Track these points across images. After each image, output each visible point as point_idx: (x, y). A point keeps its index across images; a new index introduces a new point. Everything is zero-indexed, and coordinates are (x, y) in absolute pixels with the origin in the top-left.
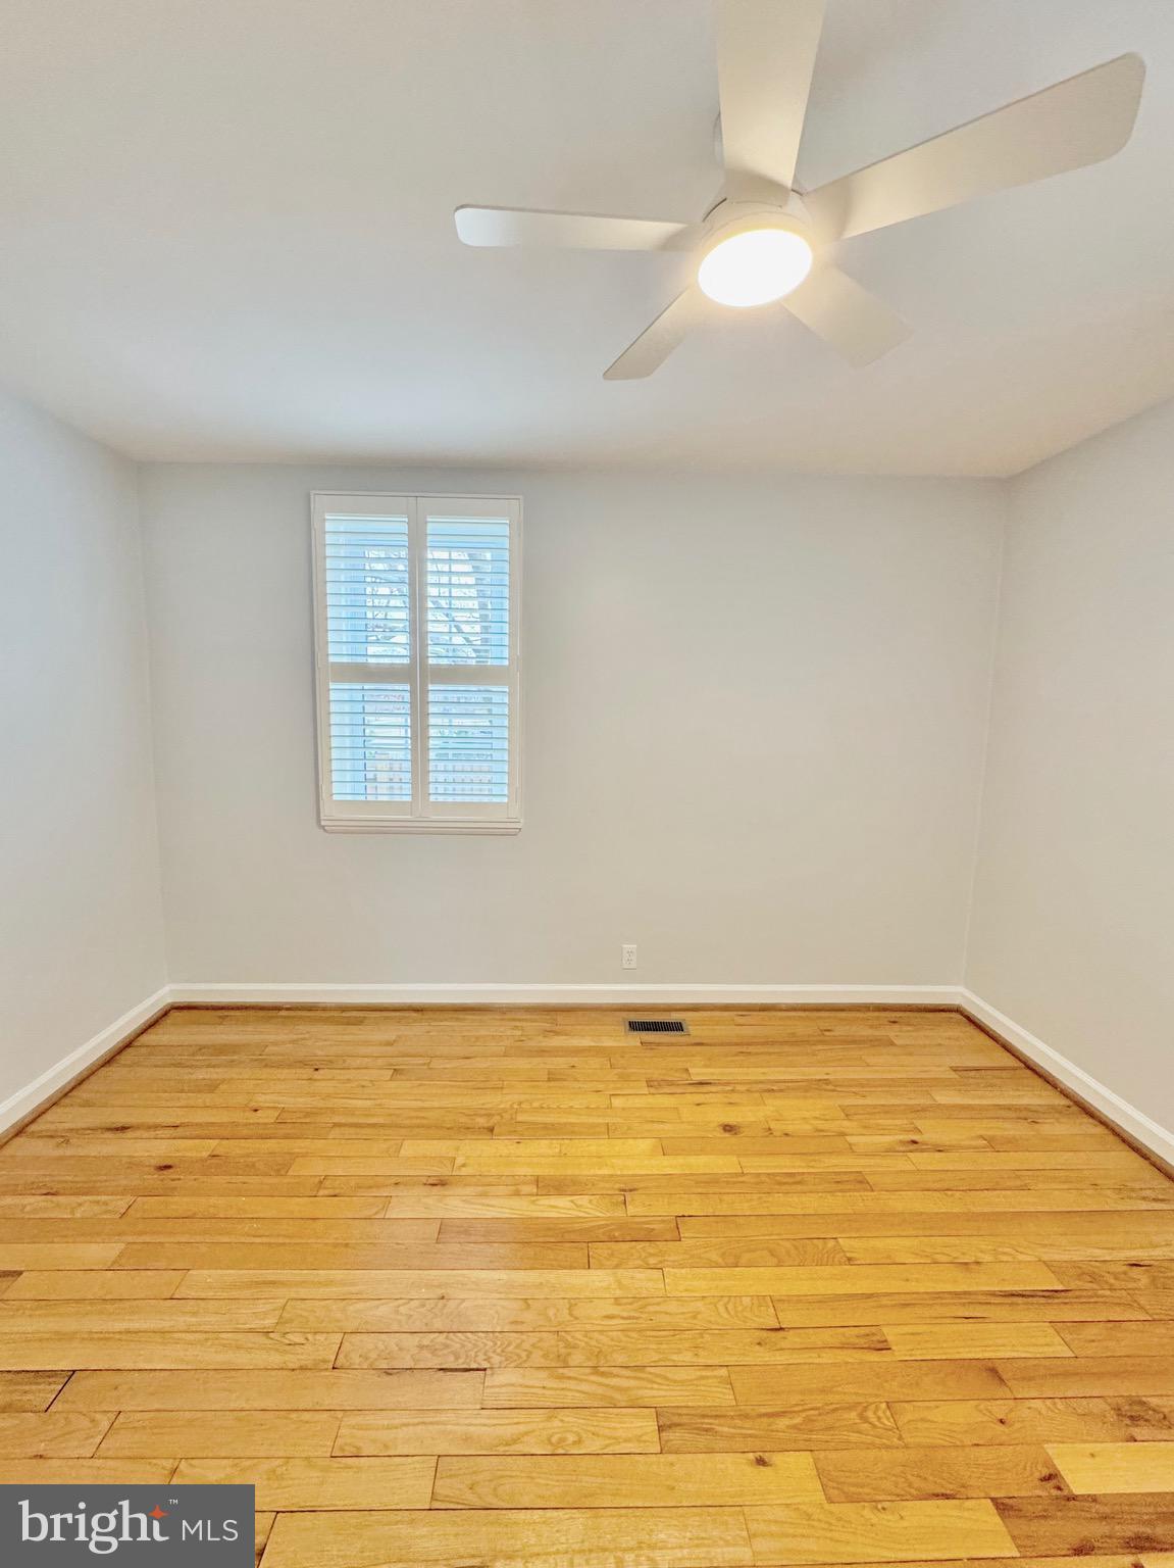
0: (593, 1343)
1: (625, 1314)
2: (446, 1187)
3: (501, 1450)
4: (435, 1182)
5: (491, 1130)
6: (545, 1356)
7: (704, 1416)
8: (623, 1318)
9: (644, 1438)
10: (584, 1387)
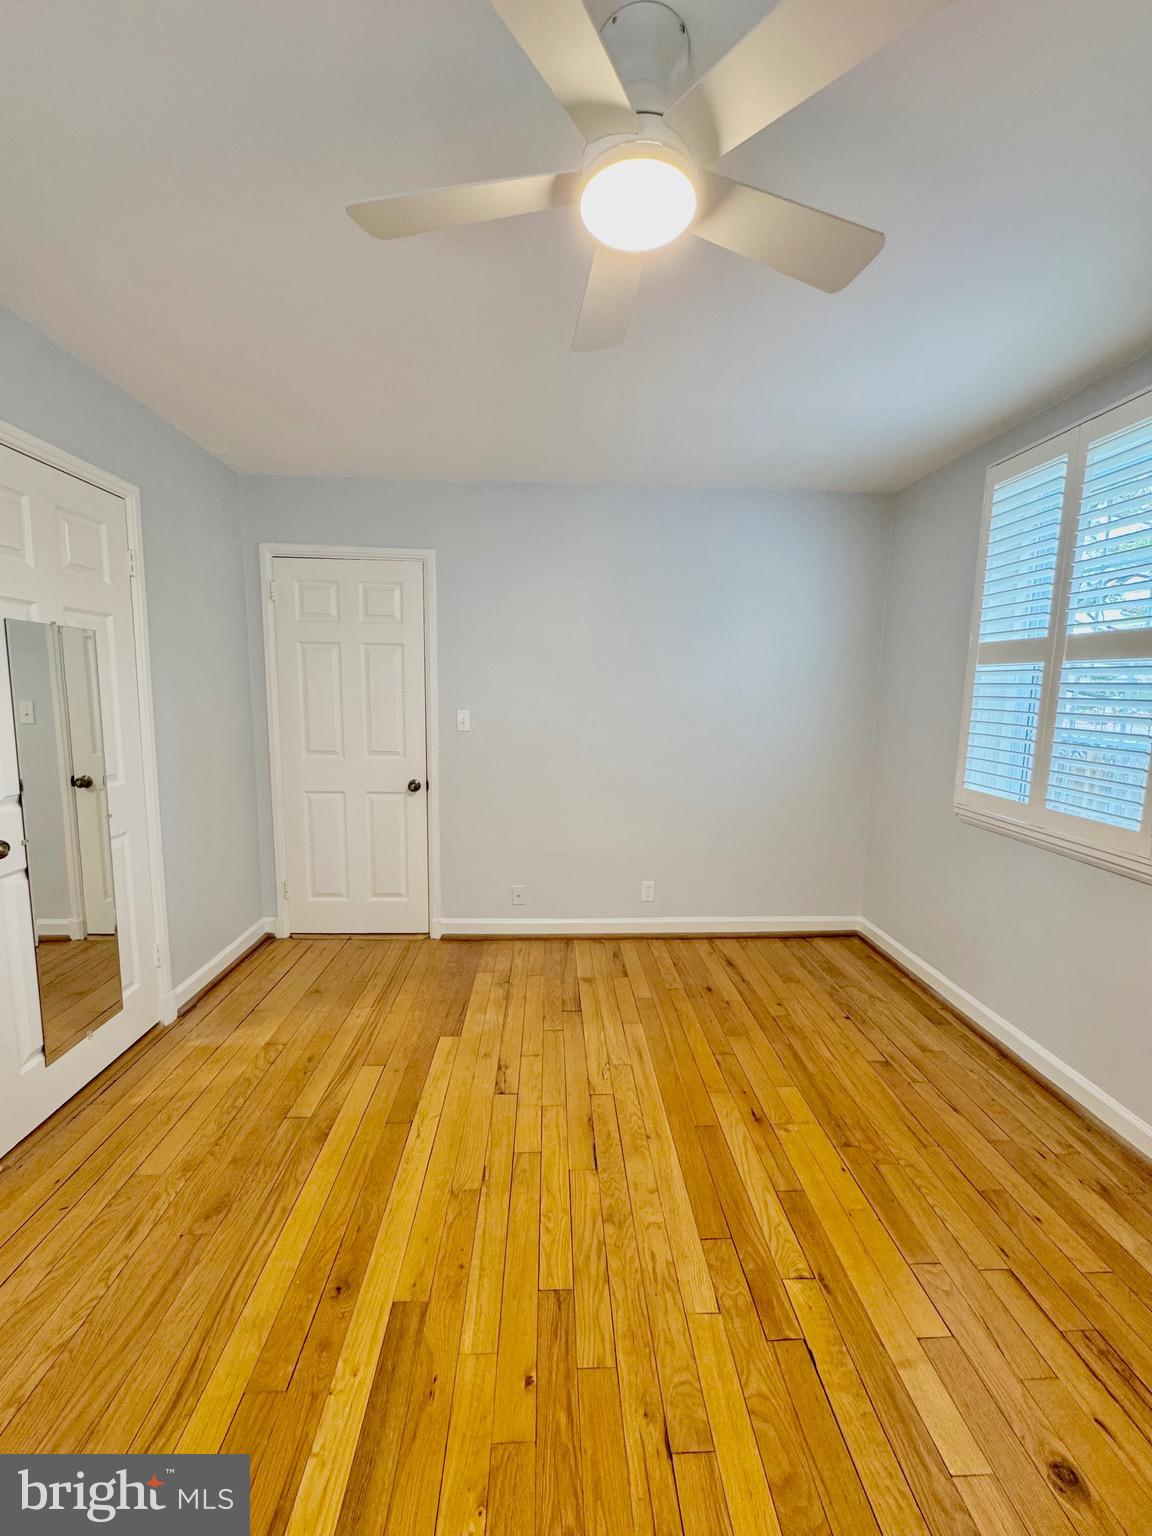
0: (626, 1242)
1: (658, 1271)
2: (756, 1123)
3: (544, 1184)
4: (757, 1115)
5: (847, 1145)
6: (610, 1206)
7: (567, 1333)
8: (654, 1269)
9: (550, 1280)
10: (587, 1233)
